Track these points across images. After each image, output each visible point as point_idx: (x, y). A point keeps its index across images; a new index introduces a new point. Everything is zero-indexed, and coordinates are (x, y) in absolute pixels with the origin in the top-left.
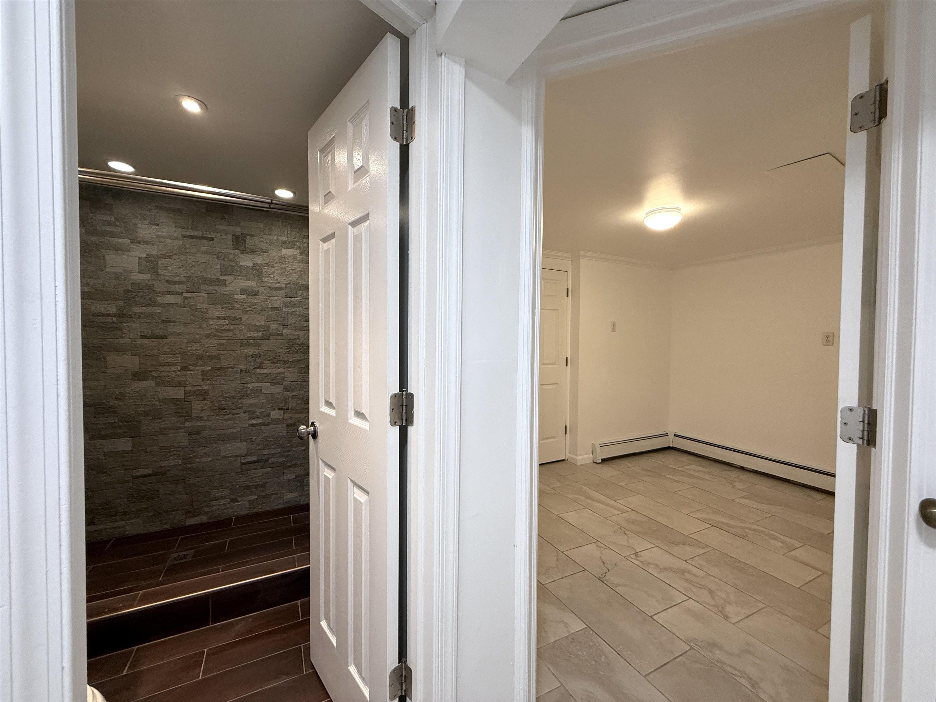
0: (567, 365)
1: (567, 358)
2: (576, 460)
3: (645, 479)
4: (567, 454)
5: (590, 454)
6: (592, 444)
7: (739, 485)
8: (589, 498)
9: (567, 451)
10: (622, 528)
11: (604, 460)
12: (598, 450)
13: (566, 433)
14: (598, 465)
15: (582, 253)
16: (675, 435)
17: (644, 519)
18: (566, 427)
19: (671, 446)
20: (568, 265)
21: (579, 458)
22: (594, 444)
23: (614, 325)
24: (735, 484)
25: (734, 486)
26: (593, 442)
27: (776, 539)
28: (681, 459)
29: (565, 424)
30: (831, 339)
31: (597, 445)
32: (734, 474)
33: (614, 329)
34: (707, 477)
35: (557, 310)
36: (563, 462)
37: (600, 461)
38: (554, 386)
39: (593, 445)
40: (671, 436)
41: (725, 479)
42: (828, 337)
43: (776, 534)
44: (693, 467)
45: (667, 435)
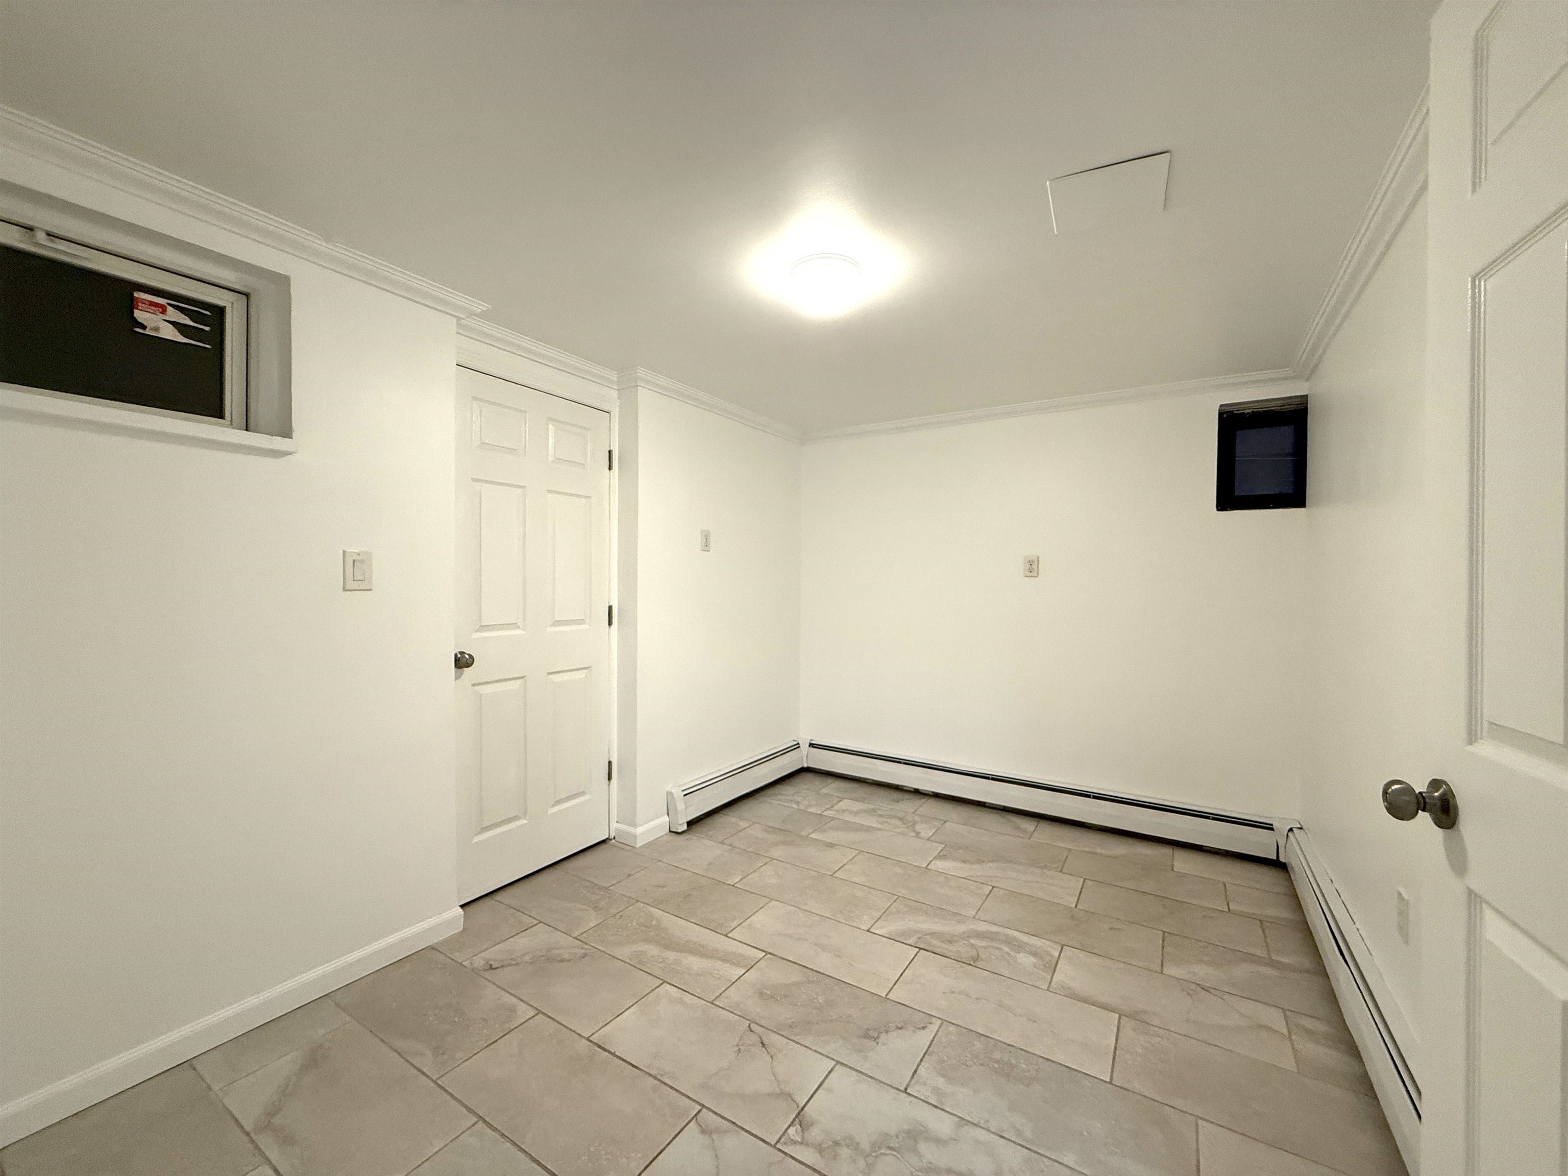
0: (610, 623)
1: (610, 608)
2: (635, 837)
3: (777, 852)
4: (614, 825)
5: (662, 815)
6: (667, 793)
7: (926, 831)
8: (670, 944)
9: (614, 818)
10: (753, 1026)
11: (690, 824)
12: (681, 806)
13: (610, 778)
14: (683, 837)
15: (641, 372)
16: (811, 745)
17: (795, 976)
18: (610, 763)
19: (805, 766)
20: (611, 398)
21: (639, 830)
22: (671, 793)
23: (706, 537)
24: (918, 827)
25: (918, 833)
26: (668, 788)
27: (1020, 947)
28: (824, 791)
29: (609, 758)
30: (1035, 567)
31: (678, 794)
32: (909, 805)
33: (706, 547)
34: (872, 822)
35: (586, 497)
36: (603, 846)
37: (685, 827)
38: (583, 674)
39: (669, 794)
40: (805, 747)
41: (901, 819)
42: (1031, 563)
43: (1016, 934)
44: (846, 804)
45: (797, 746)
